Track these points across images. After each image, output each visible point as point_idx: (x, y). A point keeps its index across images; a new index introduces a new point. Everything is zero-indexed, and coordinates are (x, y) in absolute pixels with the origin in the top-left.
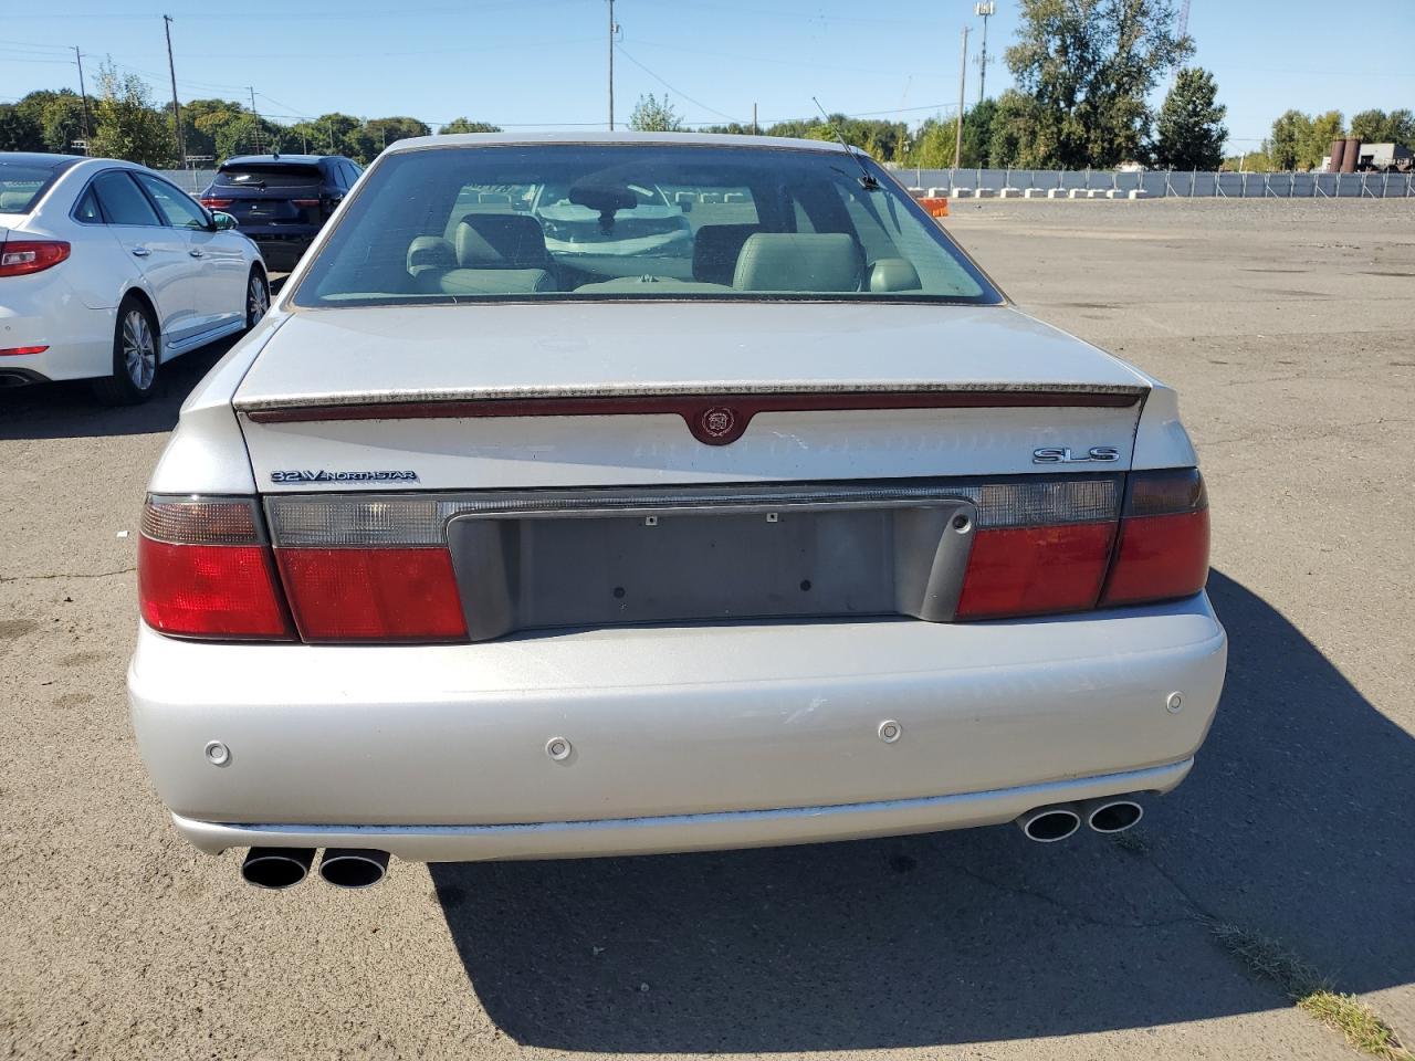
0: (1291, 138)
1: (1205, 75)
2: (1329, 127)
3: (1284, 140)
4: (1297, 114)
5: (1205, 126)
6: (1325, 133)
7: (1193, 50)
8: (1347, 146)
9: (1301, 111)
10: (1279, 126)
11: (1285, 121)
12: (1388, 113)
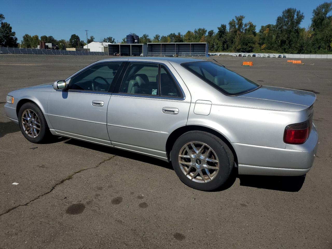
0: (28, 40)
1: (8, 24)
2: (36, 39)
3: (26, 41)
4: (28, 35)
5: (11, 37)
6: (35, 40)
7: (4, 18)
8: (43, 43)
9: (29, 35)
10: (24, 37)
11: (25, 36)
12: (48, 37)
